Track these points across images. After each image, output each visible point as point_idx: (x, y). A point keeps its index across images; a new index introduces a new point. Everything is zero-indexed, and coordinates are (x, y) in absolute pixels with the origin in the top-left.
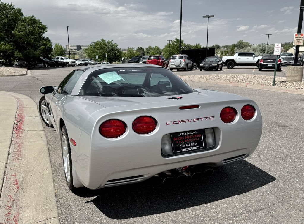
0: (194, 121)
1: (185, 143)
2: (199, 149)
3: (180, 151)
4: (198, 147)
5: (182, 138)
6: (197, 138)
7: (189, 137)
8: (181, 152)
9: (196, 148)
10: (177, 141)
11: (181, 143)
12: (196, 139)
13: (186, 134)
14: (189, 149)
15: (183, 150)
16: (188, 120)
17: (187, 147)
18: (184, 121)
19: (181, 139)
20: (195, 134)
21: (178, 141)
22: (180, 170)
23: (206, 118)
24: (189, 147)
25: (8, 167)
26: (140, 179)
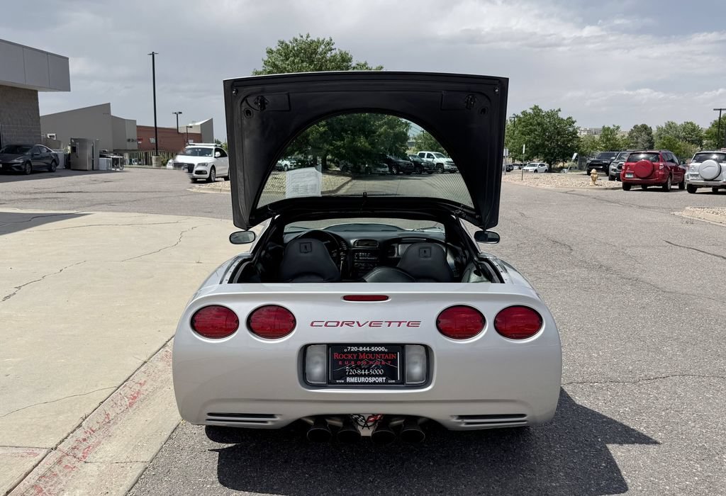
0: (370, 325)
1: (357, 366)
2: (386, 383)
3: (343, 381)
4: (384, 378)
5: (353, 356)
6: (386, 360)
7: (368, 357)
8: (345, 383)
9: (380, 380)
10: (340, 360)
11: (349, 366)
12: (383, 363)
13: (361, 349)
14: (363, 380)
15: (349, 380)
16: (358, 322)
17: (361, 376)
18: (350, 324)
19: (350, 357)
20: (382, 352)
21: (343, 360)
22: (361, 421)
23: (400, 322)
24: (365, 376)
25: (143, 369)
26: (270, 423)
